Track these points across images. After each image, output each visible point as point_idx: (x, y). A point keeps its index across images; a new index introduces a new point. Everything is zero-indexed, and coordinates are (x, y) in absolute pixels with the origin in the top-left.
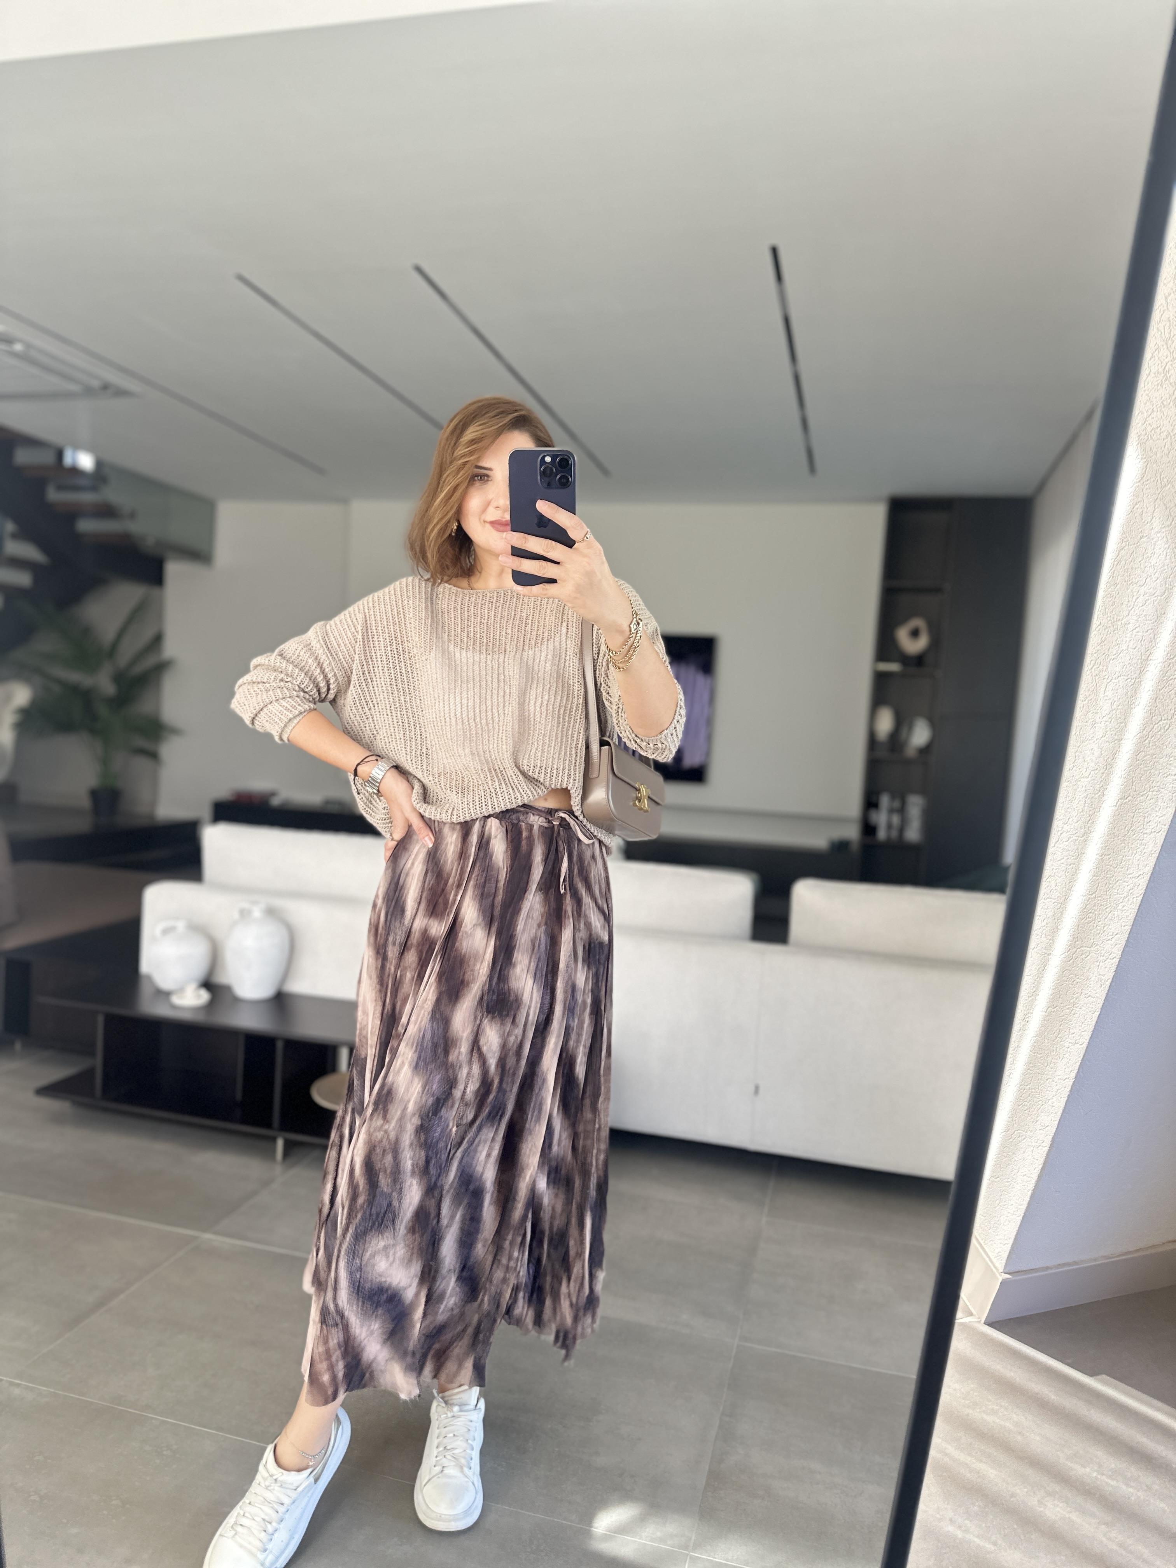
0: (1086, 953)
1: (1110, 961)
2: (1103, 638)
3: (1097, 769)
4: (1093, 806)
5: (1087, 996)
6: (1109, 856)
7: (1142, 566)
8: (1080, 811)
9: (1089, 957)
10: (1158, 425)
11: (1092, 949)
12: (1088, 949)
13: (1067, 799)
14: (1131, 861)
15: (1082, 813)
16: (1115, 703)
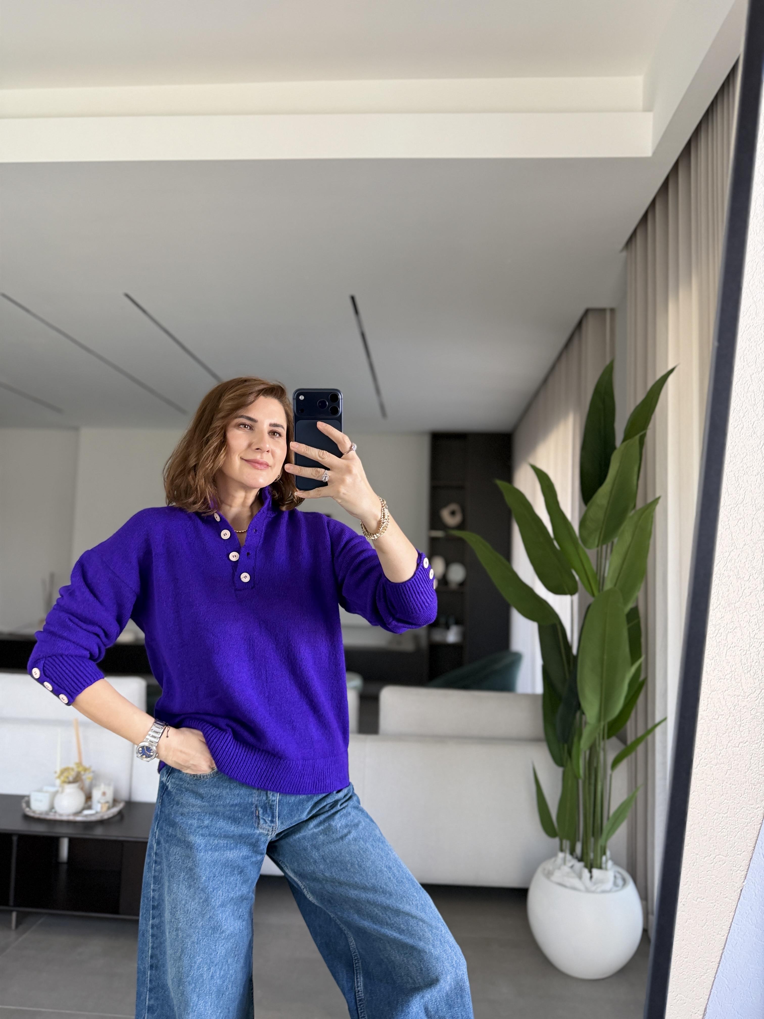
0: (722, 860)
1: (740, 872)
2: (723, 616)
3: (723, 715)
4: (722, 743)
5: (725, 896)
6: (734, 786)
7: (747, 566)
8: (713, 745)
9: (725, 865)
10: (751, 465)
11: (726, 858)
12: (724, 858)
13: (704, 733)
14: (751, 794)
15: (714, 747)
16: (733, 666)
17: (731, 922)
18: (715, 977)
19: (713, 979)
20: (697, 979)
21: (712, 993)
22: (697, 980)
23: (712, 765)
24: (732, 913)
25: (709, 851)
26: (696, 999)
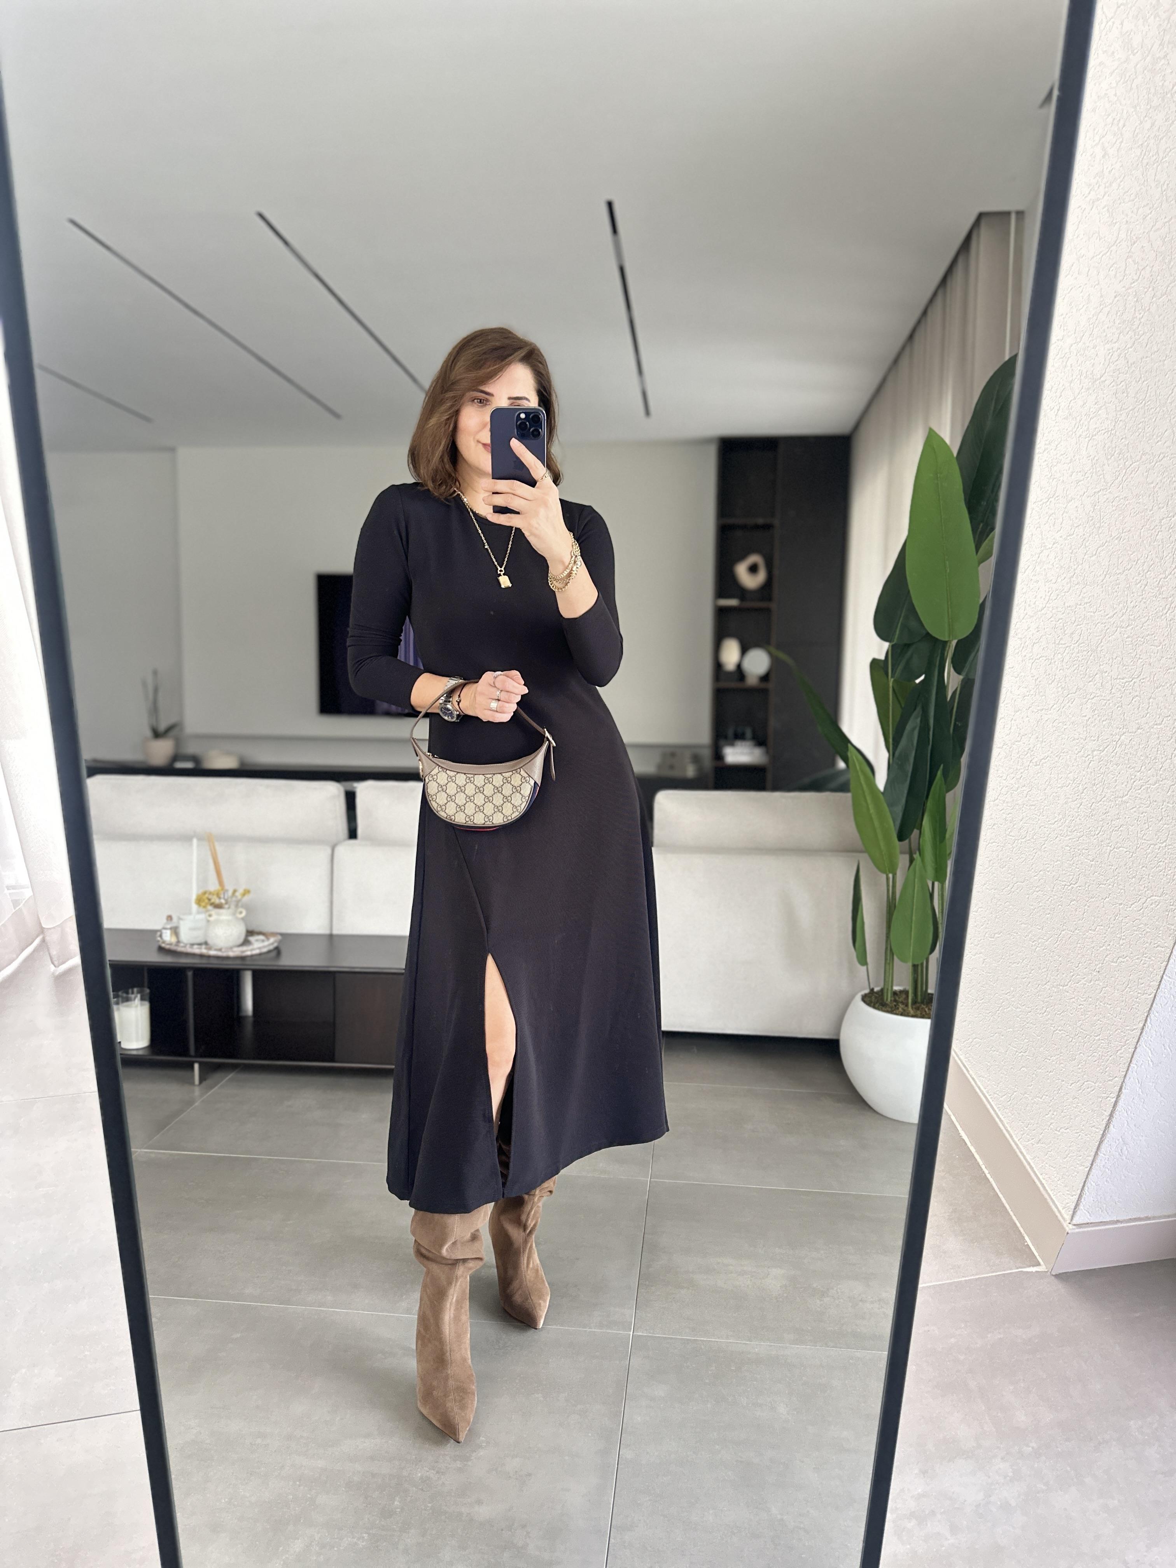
17: (1161, 975)
18: (1136, 1048)
19: (1133, 1050)
20: (1111, 1056)
21: (1130, 1069)
22: (1110, 1058)
23: (1149, 786)
24: (1165, 963)
25: (1138, 896)
26: (1109, 1080)
